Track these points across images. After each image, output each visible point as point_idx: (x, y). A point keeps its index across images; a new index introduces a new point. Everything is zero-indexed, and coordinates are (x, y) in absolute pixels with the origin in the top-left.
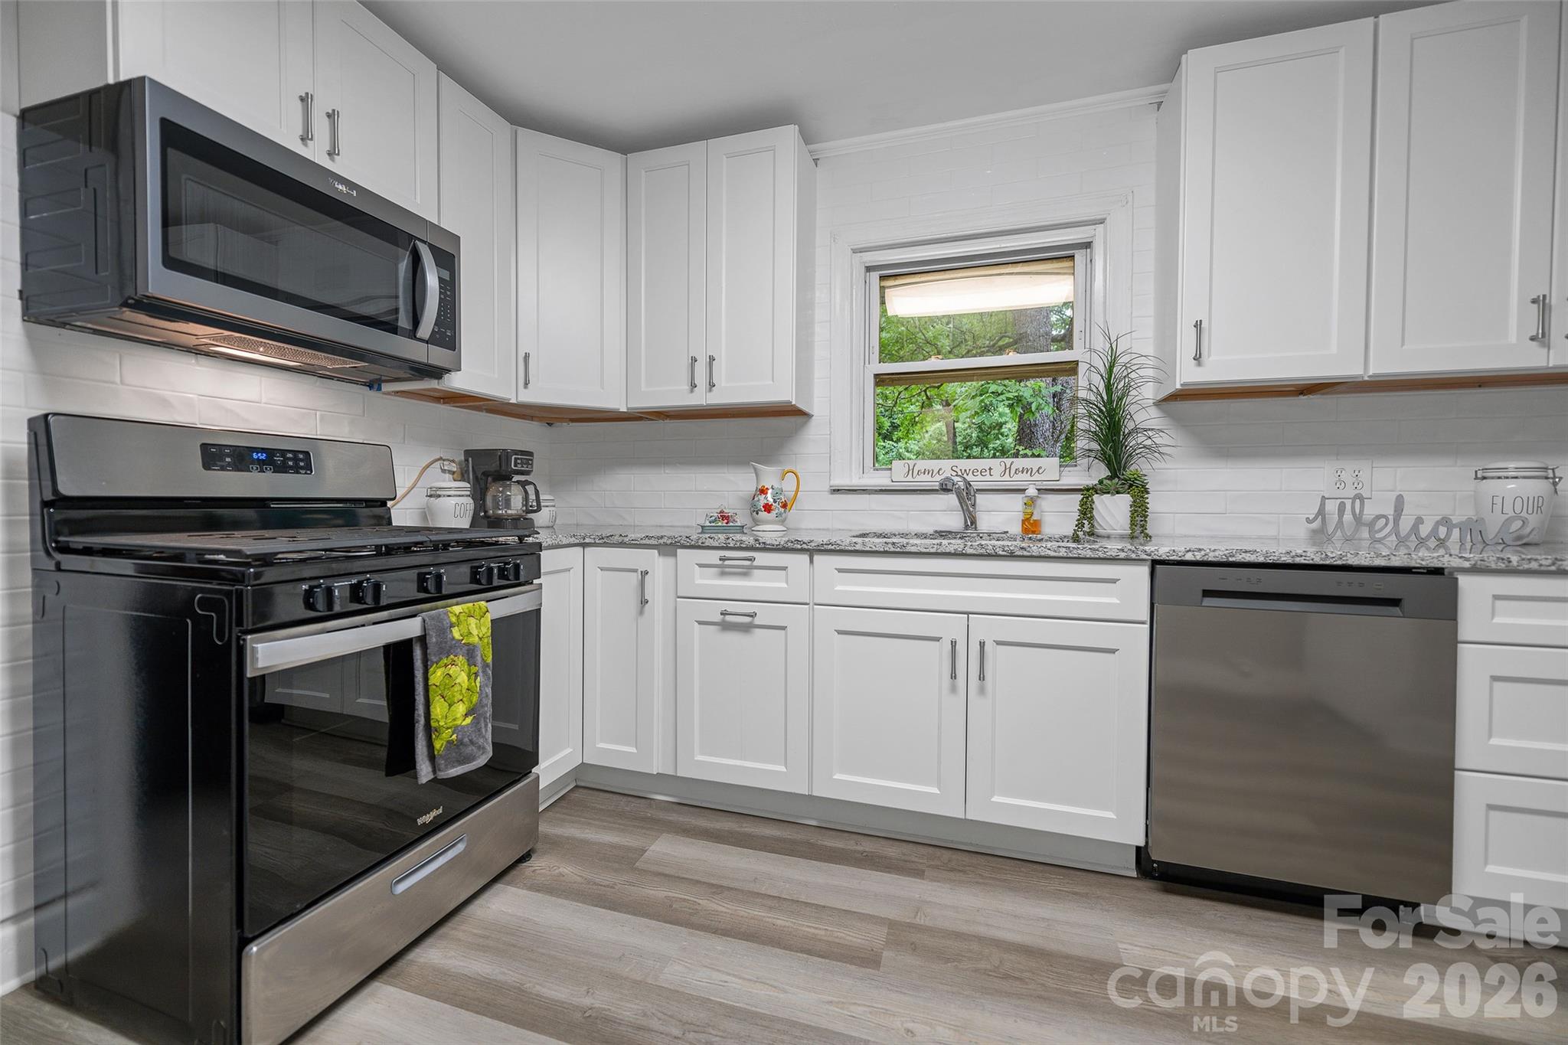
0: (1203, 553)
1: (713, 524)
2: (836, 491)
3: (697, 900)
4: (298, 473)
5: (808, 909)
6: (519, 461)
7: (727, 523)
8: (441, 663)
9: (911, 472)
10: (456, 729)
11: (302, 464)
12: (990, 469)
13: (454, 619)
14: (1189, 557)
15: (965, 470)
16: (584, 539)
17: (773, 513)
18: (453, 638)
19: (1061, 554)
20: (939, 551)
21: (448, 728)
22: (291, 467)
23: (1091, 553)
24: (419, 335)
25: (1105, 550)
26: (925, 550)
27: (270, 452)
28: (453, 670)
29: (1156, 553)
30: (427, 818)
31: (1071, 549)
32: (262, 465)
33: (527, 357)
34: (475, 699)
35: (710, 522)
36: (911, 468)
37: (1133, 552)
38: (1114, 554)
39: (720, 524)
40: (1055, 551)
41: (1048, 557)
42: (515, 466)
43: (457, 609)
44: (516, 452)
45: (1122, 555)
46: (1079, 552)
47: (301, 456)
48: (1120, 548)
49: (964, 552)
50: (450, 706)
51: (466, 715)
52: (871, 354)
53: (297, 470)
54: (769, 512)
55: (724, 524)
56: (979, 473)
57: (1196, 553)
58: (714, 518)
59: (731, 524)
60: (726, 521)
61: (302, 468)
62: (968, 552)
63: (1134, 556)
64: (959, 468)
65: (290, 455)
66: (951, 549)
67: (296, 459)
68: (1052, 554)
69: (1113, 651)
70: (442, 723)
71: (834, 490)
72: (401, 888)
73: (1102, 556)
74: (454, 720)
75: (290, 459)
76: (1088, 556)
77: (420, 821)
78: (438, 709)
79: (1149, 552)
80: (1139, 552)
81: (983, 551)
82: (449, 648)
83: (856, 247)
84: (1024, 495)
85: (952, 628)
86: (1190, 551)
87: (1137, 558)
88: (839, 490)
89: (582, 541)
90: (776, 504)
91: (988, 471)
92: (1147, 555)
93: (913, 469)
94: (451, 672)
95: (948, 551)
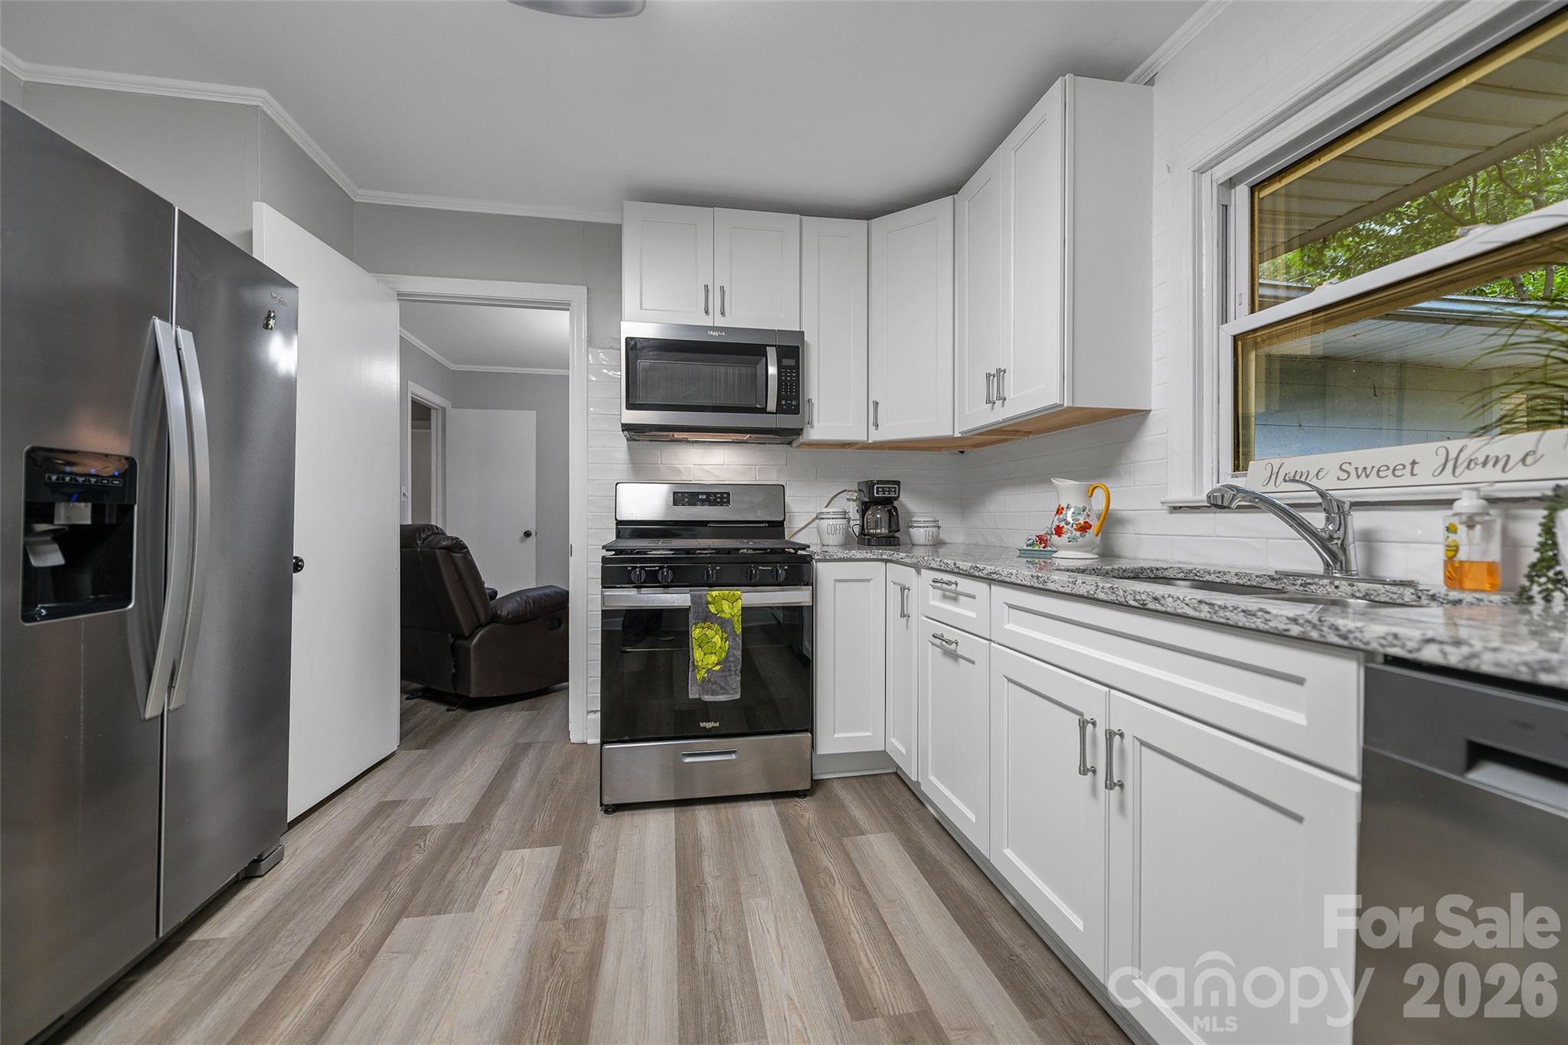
0: (1465, 650)
1: (1030, 548)
2: (1176, 509)
3: (837, 881)
4: (723, 505)
5: (889, 947)
6: (880, 490)
7: (1044, 548)
8: (698, 625)
9: (1273, 477)
10: (709, 671)
11: (725, 500)
12: (1414, 463)
13: (710, 599)
14: (1430, 654)
15: (1365, 468)
16: (882, 555)
17: (1065, 537)
18: (710, 612)
19: (1202, 615)
20: (1073, 592)
21: (703, 668)
22: (719, 503)
23: (1244, 619)
24: (768, 409)
25: (1267, 617)
26: (1061, 589)
27: (708, 494)
28: (710, 633)
29: (1358, 634)
30: (709, 725)
31: (1217, 608)
32: (703, 502)
33: (876, 404)
34: (724, 655)
35: (1027, 546)
36: (1275, 471)
37: (1314, 627)
38: (1281, 626)
39: (1037, 548)
40: (1195, 609)
41: (1184, 617)
42: (877, 493)
43: (714, 593)
44: (879, 482)
45: (1295, 630)
46: (1228, 614)
47: (725, 495)
48: (1291, 615)
49: (1096, 596)
50: (705, 654)
51: (717, 664)
52: (1237, 304)
53: (721, 504)
54: (1059, 536)
55: (1041, 548)
56: (1390, 472)
57: (1448, 649)
58: (1031, 541)
59: (1049, 548)
60: (1043, 545)
61: (725, 502)
62: (1100, 597)
63: (1314, 635)
64: (1354, 465)
65: (719, 495)
66: (1082, 590)
67: (722, 498)
68: (1191, 612)
69: (1299, 819)
70: (700, 664)
71: (1175, 508)
72: (688, 760)
73: (1262, 626)
74: (707, 664)
75: (718, 498)
76: (1240, 624)
77: (702, 725)
78: (698, 654)
79: (1344, 630)
80: (1325, 629)
81: (1113, 597)
82: (708, 618)
83: (1198, 165)
84: (1450, 512)
85: (1091, 701)
86: (1431, 641)
87: (1322, 639)
88: (1180, 507)
89: (880, 557)
90: (1069, 527)
91: (1409, 467)
92: (1341, 636)
93: (1278, 473)
94: (707, 633)
95: (1081, 593)
